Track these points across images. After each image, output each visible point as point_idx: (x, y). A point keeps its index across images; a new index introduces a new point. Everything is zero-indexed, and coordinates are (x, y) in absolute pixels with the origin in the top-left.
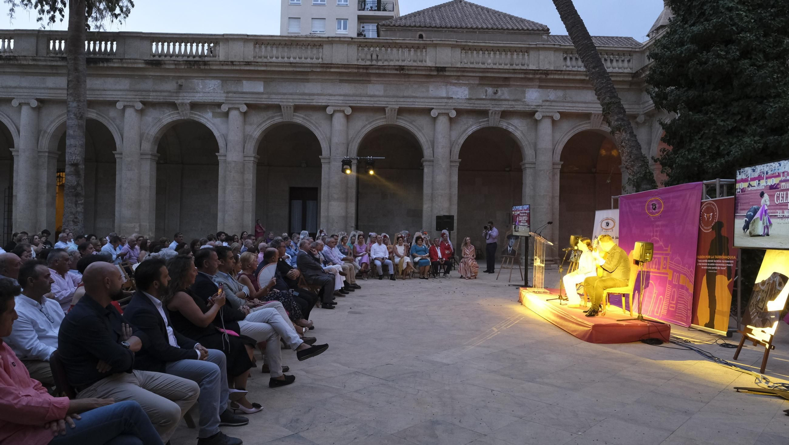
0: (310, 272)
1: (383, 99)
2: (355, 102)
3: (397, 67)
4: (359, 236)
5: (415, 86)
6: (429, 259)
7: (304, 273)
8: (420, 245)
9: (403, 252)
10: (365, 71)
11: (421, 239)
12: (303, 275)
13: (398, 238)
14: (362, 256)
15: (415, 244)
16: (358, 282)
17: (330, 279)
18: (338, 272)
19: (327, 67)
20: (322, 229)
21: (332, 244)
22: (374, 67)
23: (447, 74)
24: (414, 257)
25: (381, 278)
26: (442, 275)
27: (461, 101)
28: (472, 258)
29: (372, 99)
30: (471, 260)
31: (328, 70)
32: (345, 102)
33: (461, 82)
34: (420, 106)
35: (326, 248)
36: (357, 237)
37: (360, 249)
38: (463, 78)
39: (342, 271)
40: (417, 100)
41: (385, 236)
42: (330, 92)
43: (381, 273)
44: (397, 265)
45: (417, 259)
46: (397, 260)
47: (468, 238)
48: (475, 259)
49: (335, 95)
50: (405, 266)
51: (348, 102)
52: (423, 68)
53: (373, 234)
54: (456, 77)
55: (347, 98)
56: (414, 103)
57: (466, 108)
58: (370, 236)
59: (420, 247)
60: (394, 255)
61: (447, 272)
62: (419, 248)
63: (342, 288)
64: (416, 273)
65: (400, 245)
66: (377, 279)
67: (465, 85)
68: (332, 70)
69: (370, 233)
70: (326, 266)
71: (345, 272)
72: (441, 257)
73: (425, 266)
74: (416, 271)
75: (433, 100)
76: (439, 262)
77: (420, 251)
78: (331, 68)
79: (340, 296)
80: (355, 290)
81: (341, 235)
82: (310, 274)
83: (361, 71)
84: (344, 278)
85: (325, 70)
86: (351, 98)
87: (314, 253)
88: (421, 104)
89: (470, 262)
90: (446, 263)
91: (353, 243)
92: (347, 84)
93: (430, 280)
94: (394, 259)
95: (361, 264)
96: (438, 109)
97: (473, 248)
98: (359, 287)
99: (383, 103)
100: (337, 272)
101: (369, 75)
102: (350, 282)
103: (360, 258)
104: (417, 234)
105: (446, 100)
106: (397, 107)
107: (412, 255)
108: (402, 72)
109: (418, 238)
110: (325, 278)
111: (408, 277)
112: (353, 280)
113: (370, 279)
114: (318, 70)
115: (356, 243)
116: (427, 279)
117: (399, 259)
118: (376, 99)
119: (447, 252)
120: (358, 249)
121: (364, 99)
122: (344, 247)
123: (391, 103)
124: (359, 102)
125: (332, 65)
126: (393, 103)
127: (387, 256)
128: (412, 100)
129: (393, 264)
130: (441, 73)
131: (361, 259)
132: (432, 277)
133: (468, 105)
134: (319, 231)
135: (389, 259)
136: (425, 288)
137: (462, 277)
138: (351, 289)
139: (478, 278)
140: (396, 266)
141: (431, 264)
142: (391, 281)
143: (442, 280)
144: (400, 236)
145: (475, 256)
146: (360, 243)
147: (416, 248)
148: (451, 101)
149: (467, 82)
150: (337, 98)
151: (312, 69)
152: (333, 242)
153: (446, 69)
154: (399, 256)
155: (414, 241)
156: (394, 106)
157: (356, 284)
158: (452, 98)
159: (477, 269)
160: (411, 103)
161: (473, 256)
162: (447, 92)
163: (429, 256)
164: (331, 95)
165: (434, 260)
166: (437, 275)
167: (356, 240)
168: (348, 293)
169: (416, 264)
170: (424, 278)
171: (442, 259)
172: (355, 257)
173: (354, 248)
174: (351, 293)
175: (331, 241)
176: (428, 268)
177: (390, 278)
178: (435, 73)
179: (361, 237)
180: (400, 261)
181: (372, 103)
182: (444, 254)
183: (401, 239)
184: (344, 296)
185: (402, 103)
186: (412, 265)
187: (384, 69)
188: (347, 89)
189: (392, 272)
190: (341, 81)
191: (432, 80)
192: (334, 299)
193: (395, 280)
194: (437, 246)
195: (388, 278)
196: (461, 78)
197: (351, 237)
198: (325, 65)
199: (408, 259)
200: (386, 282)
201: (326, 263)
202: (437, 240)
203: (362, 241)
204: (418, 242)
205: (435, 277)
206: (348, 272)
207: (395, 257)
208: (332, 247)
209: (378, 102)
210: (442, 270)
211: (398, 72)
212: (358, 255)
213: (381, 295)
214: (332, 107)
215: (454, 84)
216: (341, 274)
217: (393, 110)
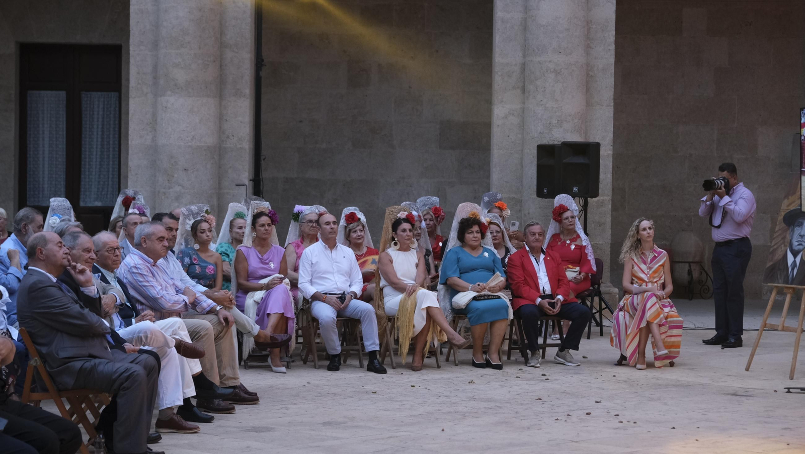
0: (65, 347)
4: (256, 217)
6: (505, 298)
7: (44, 350)
8: (474, 248)
9: (414, 271)
11: (476, 228)
12: (42, 356)
13: (396, 224)
14: (268, 287)
15: (459, 243)
16: (250, 380)
17: (138, 369)
18: (173, 343)
20: (130, 192)
21: (158, 246)
24: (453, 290)
25: (334, 363)
26: (551, 352)
28: (660, 293)
30: (654, 299)
35: (133, 259)
36: (249, 219)
37: (262, 261)
39: (188, 340)
41: (352, 218)
43: (335, 345)
44: (391, 319)
45: (463, 299)
46: (392, 300)
47: (646, 224)
48: (671, 296)
50: (419, 322)
53: (308, 211)
58: (297, 217)
59: (475, 254)
60: (383, 283)
61: (570, 342)
62: (470, 257)
63: (187, 401)
64: (460, 347)
65: (405, 248)
66: (320, 367)
69: (298, 208)
70: (130, 324)
71: (199, 346)
72: (548, 290)
73: (492, 324)
74: (459, 339)
76: (540, 307)
77: (473, 270)
79: (178, 428)
80: (236, 406)
81: (186, 217)
82: (63, 354)
84: (195, 366)
87: (81, 278)
89: (652, 308)
90: (566, 311)
91: (237, 240)
93: (510, 370)
94: (381, 297)
95: (262, 316)
97: (664, 258)
98: (251, 398)
100: (166, 344)
102: (216, 381)
103: (259, 295)
104: (464, 210)
107: (445, 284)
109: (467, 224)
110: (118, 365)
111: (432, 361)
112: (228, 372)
113: (298, 367)
115: (248, 241)
116: (499, 367)
117: (400, 297)
119: (571, 274)
120: (254, 262)
122: (203, 256)
127: (357, 288)
129: (379, 318)
131: (265, 300)
132: (517, 362)
134: (120, 199)
135: (366, 297)
136: (488, 400)
137: (622, 361)
138: (223, 404)
139: (681, 365)
140: (388, 323)
141: (511, 316)
142: (372, 374)
143: (554, 372)
144: (403, 215)
145: (670, 288)
146: (261, 242)
147: (458, 260)
152: (161, 239)
154: (399, 287)
155: (453, 235)
157: (241, 388)
159: (675, 332)
161: (663, 286)
163: (507, 287)
165: (523, 302)
166: (533, 354)
167: (248, 230)
168: (209, 420)
169: (459, 314)
170: (488, 365)
171: (552, 296)
172: (245, 290)
173: (241, 258)
174: (221, 420)
175: (153, 234)
176: (501, 329)
177: (366, 363)
179: (264, 220)
180: (402, 304)
182: (559, 280)
183: (406, 226)
184: (194, 430)
186: (444, 321)
189: (372, 343)
192: (156, 439)
193: (384, 372)
194: (536, 251)
195: (361, 366)
197: (231, 222)
199: (429, 299)
201: (128, 313)
202: (536, 229)
203: (268, 233)
204: (469, 237)
205: (526, 362)
206: (208, 346)
207: (387, 290)
208: (154, 256)
210: (555, 339)
212: (253, 283)
213: (325, 424)
216: (184, 350)
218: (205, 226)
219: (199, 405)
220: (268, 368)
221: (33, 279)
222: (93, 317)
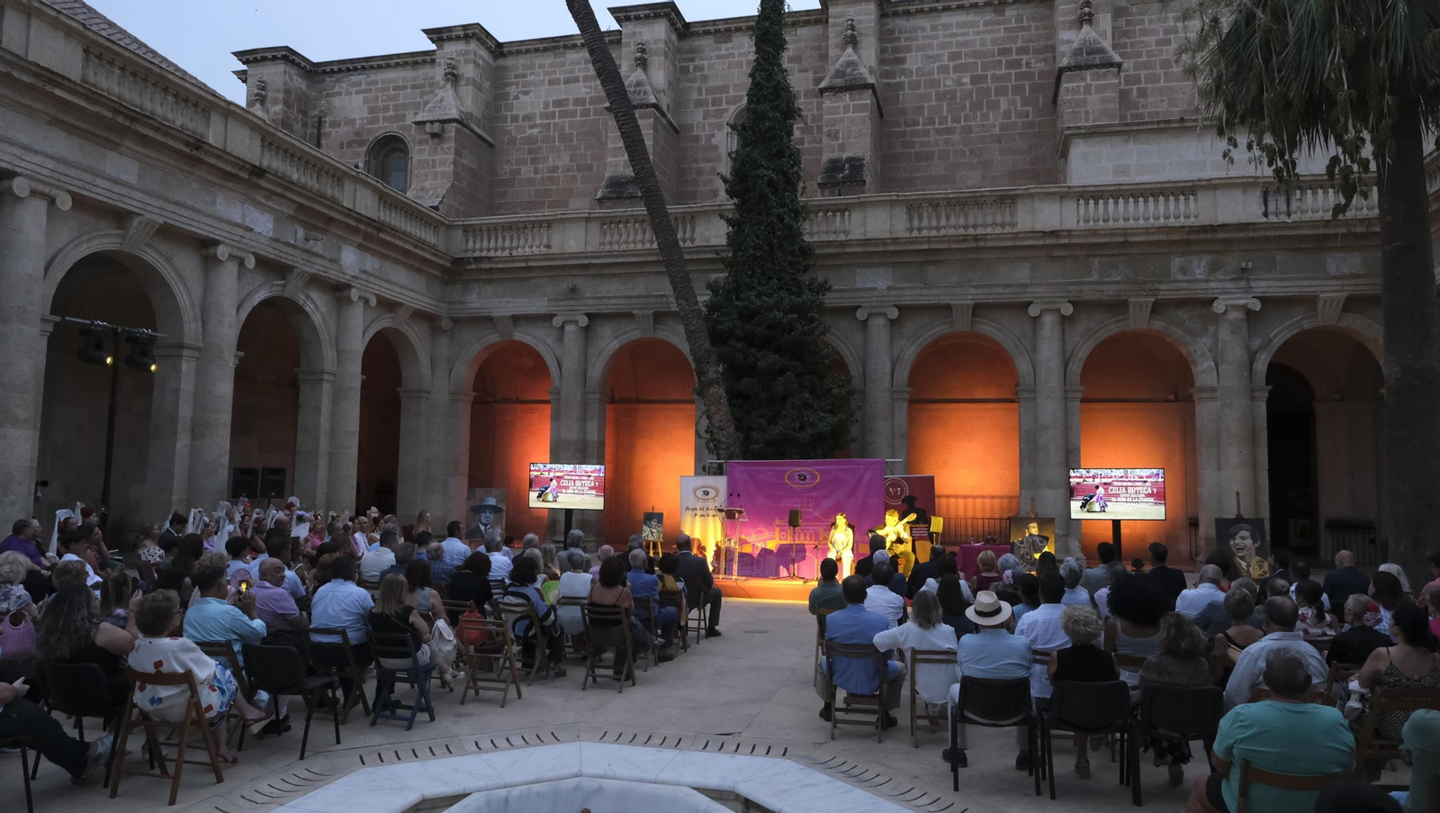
1: (137, 195)
2: (78, 183)
3: (191, 140)
5: (195, 186)
10: (127, 123)
19: (50, 81)
22: (151, 122)
23: (263, 183)
27: (262, 240)
29: (116, 188)
31: (48, 88)
32: (56, 175)
33: (270, 204)
34: (200, 232)
38: (276, 197)
40: (198, 217)
42: (24, 139)
49: (36, 152)
51: (63, 178)
52: (233, 159)
54: (267, 193)
55: (62, 168)
56: (191, 222)
57: (267, 254)
67: (272, 210)
68: (58, 92)
75: (222, 226)
78: (58, 85)
83: (120, 119)
85: (40, 84)
86: (72, 172)
88: (202, 226)
92: (63, 134)
96: (232, 246)
99: (135, 203)
101: (122, 131)
105: (241, 232)
106: (161, 221)
108: (194, 152)
114: (25, 78)
118: (123, 191)
121: (99, 181)
123: (150, 208)
124: (87, 186)
125: (65, 83)
126: (156, 210)
128: (188, 213)
130: (254, 179)
133: (271, 251)
148: (248, 235)
149: (278, 208)
150: (39, 159)
151: (8, 69)
153: (267, 175)
156: (155, 217)
158: (252, 230)
160: (187, 221)
162: (244, 217)
164: (26, 148)
178: (245, 175)
181: (115, 196)
185: (171, 216)
187: (166, 134)
188: (60, 144)
190: (55, 122)
191: (230, 184)
196: (274, 197)
198: (50, 75)
209: (126, 200)
211: (187, 150)
214: (26, 181)
215: (256, 204)
217: (151, 224)
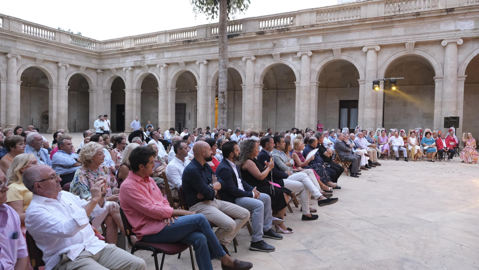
0: (343, 154)
1: (403, 37)
2: (382, 42)
3: (414, 14)
4: (382, 131)
5: (429, 25)
6: (436, 148)
7: (339, 154)
8: (428, 138)
9: (415, 142)
10: (390, 20)
11: (429, 134)
12: (339, 155)
13: (411, 133)
14: (384, 144)
15: (425, 137)
16: (379, 161)
17: (356, 158)
18: (364, 154)
19: (363, 21)
20: (358, 126)
21: (361, 136)
22: (397, 16)
23: (455, 13)
24: (424, 146)
25: (397, 159)
26: (446, 159)
27: (467, 32)
28: (473, 148)
29: (395, 38)
30: (471, 149)
31: (364, 23)
32: (376, 42)
33: (468, 17)
34: (432, 39)
35: (357, 139)
36: (381, 131)
37: (383, 139)
38: (469, 14)
39: (367, 153)
40: (430, 35)
41: (402, 131)
42: (366, 37)
43: (398, 156)
44: (410, 151)
45: (426, 148)
46: (410, 148)
47: (469, 134)
48: (476, 149)
49: (368, 39)
50: (416, 152)
51: (377, 42)
52: (435, 11)
53: (393, 130)
54: (463, 14)
55: (377, 40)
56: (428, 38)
57: (472, 36)
58: (391, 131)
59: (429, 139)
60: (408, 144)
61: (451, 157)
62: (428, 140)
63: (366, 165)
64: (425, 157)
65: (413, 137)
66: (394, 160)
67: (471, 19)
68: (366, 22)
69: (391, 129)
70: (355, 150)
71: (369, 154)
72: (446, 147)
73: (432, 153)
74: (424, 156)
75: (443, 34)
76: (444, 150)
77: (428, 142)
78: (366, 21)
79: (364, 169)
80: (376, 166)
81: (369, 130)
82: (342, 155)
83: (387, 20)
84: (368, 158)
85: (361, 23)
86: (380, 40)
87: (346, 141)
88: (433, 37)
89: (471, 151)
90: (450, 151)
91: (378, 135)
92: (377, 31)
93: (436, 162)
94: (408, 147)
95: (383, 149)
96: (447, 39)
97: (474, 140)
98: (379, 165)
99: (403, 40)
100: (362, 154)
101: (392, 22)
102: (373, 161)
103: (382, 146)
104: (427, 130)
105: (454, 32)
106: (414, 42)
107: (422, 145)
108: (418, 17)
109: (427, 133)
110: (352, 157)
111: (419, 160)
112: (375, 160)
113: (390, 159)
114: (357, 24)
115: (380, 135)
116: (434, 162)
117: (412, 147)
118: (398, 38)
119: (452, 143)
120: (381, 139)
121: (389, 39)
122: (371, 138)
123: (409, 39)
124: (385, 41)
125: (367, 19)
126: (411, 39)
127: (403, 145)
128: (426, 35)
129: (407, 151)
130: (450, 13)
131: (383, 147)
132: (438, 161)
133: (474, 34)
134: (356, 128)
135: (405, 147)
136: (431, 168)
137: (463, 162)
138: (374, 165)
139: (478, 163)
140: (409, 152)
141: (437, 152)
142: (405, 161)
143: (447, 163)
144: (413, 131)
145: (476, 147)
146: (383, 136)
147: (425, 140)
148: (459, 32)
149: (473, 17)
150: (370, 40)
151: (353, 24)
152: (362, 135)
153: (455, 9)
154: (411, 145)
155: (424, 135)
156: (412, 42)
157: (378, 163)
158: (460, 30)
159: (476, 156)
160: (426, 38)
161: (474, 147)
162: (456, 26)
163: (436, 145)
164: (366, 39)
165: (439, 149)
166: (442, 159)
167: (380, 133)
168: (370, 168)
169: (425, 151)
170: (431, 161)
171: (446, 148)
172: (379, 145)
173: (379, 139)
174: (373, 168)
175: (360, 134)
176: (434, 154)
177: (404, 159)
178: (445, 14)
179: (384, 131)
180: (412, 148)
181: (395, 41)
182: (448, 145)
183: (413, 133)
184: (367, 170)
185: (418, 39)
186: (422, 152)
187: (404, 17)
188: (377, 34)
189: (406, 155)
190: (373, 29)
191: (443, 19)
192: (360, 171)
193: (408, 161)
194: (443, 139)
195: (403, 160)
196: (468, 14)
197: (377, 132)
198: (362, 20)
199: (418, 147)
200: (401, 162)
201: (355, 148)
202: (443, 134)
203: (384, 134)
204: (427, 136)
205: (440, 161)
206: (371, 155)
207: (409, 145)
208: (361, 138)
209: (400, 40)
210: (447, 156)
211: (415, 17)
212: (381, 143)
213: (394, 170)
214: (366, 47)
215: (462, 20)
216: (366, 155)
217: (411, 44)
218: (372, 133)
219: (369, 165)
220: (384, 159)
221: (337, 141)
222: (348, 148)
